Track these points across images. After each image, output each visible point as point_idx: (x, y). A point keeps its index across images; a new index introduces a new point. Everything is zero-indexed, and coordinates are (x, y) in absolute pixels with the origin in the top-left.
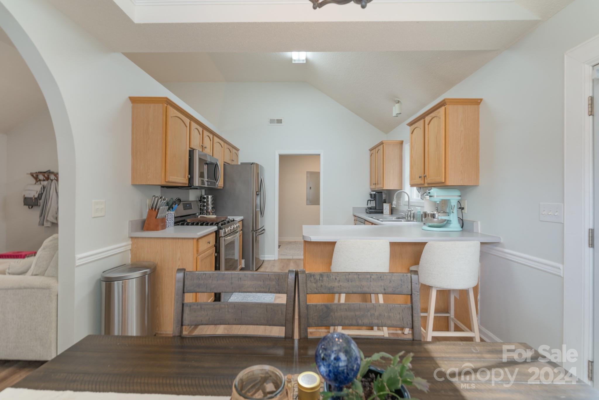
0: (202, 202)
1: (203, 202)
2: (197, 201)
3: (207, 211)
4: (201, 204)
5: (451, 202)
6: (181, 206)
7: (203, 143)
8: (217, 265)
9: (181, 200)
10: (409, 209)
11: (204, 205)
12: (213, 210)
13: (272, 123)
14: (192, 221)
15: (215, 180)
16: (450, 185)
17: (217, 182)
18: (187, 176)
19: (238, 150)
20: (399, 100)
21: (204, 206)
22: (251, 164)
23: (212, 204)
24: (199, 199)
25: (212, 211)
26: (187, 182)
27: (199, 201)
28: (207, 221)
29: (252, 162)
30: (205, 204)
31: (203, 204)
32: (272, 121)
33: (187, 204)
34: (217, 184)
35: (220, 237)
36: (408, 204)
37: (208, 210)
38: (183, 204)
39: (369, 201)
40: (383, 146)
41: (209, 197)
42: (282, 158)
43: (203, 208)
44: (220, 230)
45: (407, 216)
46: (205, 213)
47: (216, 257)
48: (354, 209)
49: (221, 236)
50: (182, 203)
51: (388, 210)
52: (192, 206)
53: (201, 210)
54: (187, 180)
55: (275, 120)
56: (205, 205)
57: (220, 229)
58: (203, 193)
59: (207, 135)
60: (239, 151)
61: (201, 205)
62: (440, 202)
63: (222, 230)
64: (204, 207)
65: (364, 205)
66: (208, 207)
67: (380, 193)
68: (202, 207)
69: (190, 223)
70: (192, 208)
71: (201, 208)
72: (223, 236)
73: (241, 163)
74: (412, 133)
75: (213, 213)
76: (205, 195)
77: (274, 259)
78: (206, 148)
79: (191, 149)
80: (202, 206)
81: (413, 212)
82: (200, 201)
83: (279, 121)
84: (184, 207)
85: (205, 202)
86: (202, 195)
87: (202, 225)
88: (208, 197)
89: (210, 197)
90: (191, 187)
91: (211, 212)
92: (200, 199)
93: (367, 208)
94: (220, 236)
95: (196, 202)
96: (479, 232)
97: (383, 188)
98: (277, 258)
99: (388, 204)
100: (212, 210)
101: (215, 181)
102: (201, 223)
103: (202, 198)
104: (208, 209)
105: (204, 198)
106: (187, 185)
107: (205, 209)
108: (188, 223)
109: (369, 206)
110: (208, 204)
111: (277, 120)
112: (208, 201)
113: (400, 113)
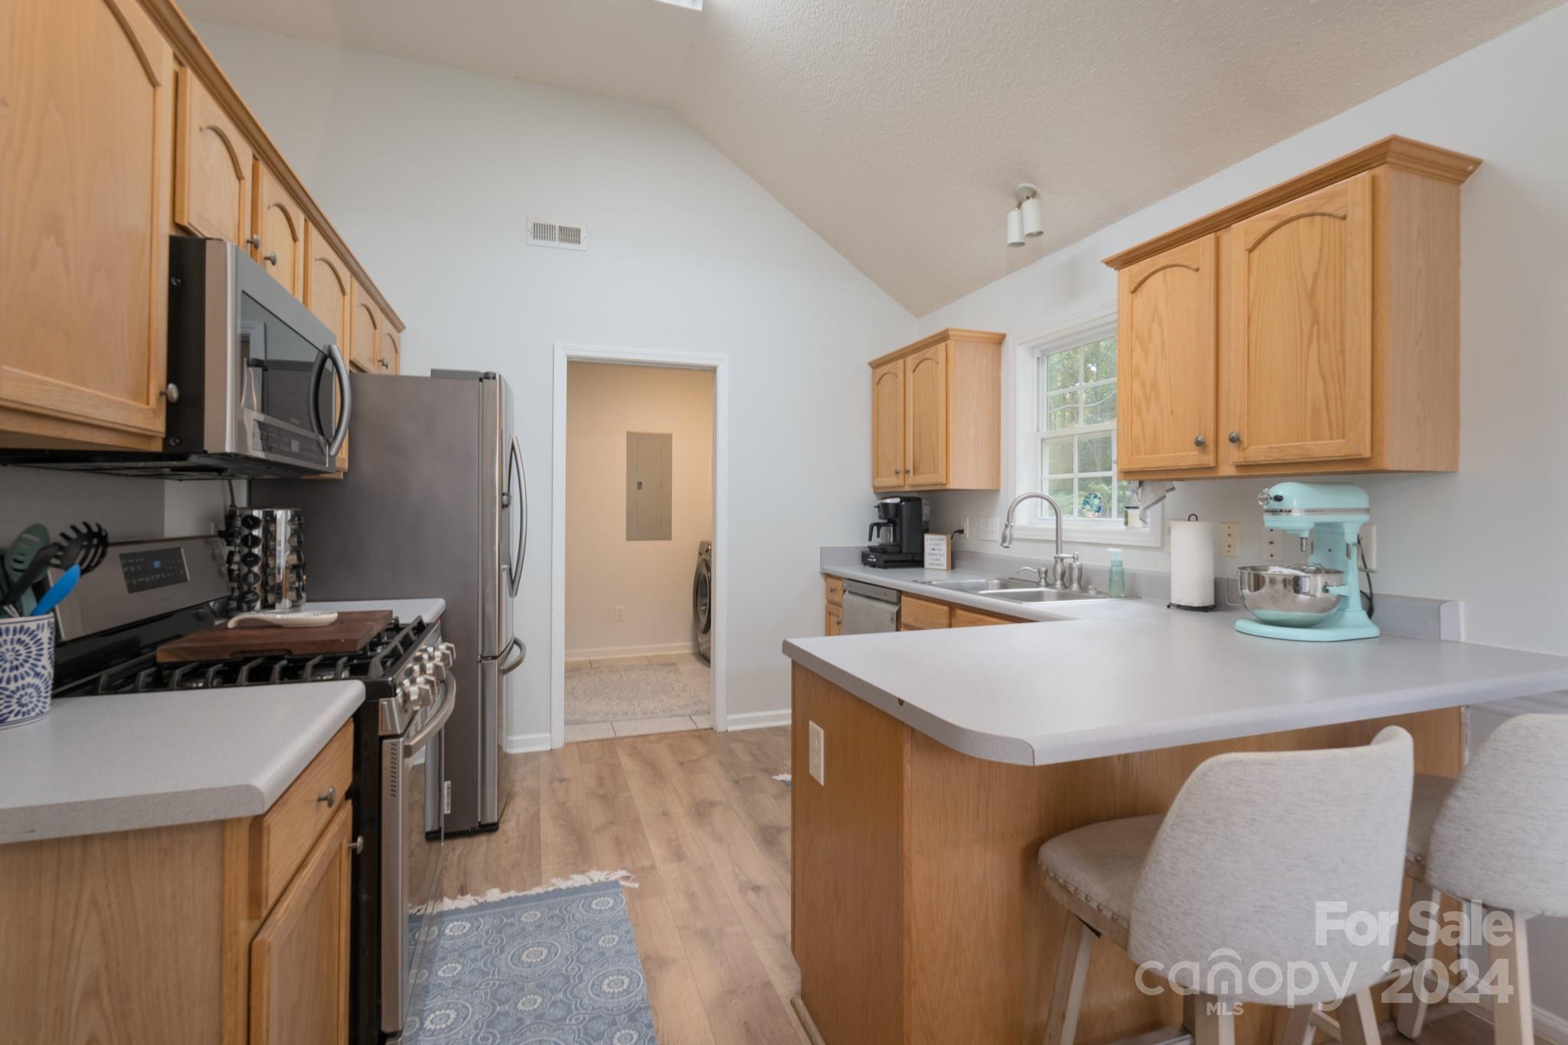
0: (238, 541)
1: (245, 541)
2: (205, 538)
3: (265, 584)
4: (232, 548)
5: (1346, 532)
6: (111, 572)
7: (254, 228)
8: (364, 897)
9: (111, 540)
10: (1057, 553)
11: (251, 554)
12: (299, 578)
13: (543, 238)
14: (190, 658)
15: (321, 432)
16: (1390, 468)
17: (330, 445)
18: (154, 391)
19: (398, 326)
20: (1035, 187)
21: (249, 560)
22: (481, 380)
23: (295, 550)
24: (216, 524)
25: (293, 583)
26: (159, 425)
27: (221, 534)
28: (289, 652)
29: (483, 370)
30: (257, 551)
31: (246, 550)
32: (541, 231)
33: (151, 556)
34: (333, 453)
35: (383, 738)
36: (1055, 539)
37: (270, 579)
38: (123, 557)
39: (875, 528)
40: (946, 346)
41: (278, 517)
42: (580, 369)
43: (245, 569)
44: (384, 702)
45: (1043, 576)
46: (258, 591)
47: (356, 858)
48: (825, 552)
49: (389, 731)
50: (113, 552)
51: (940, 555)
52: (182, 565)
53: (231, 579)
54: (154, 411)
55: (552, 227)
56: (256, 557)
57: (378, 691)
58: (242, 501)
59: (278, 202)
60: (404, 332)
61: (231, 554)
62: (1311, 531)
63: (393, 699)
64: (250, 565)
65: (859, 539)
66: (271, 562)
67: (913, 501)
68: (235, 567)
69: (178, 674)
70: (185, 580)
71: (230, 571)
72: (399, 732)
73: (433, 371)
74: (1134, 291)
75: (297, 589)
76: (252, 505)
77: (548, 748)
78: (274, 263)
79: (180, 234)
80: (237, 558)
81: (1078, 563)
82: (227, 535)
83: (571, 235)
84: (128, 575)
85: (255, 541)
86: (233, 505)
87: (259, 676)
88: (271, 519)
89: (282, 515)
90: (183, 457)
91: (291, 589)
92: (223, 528)
93: (868, 550)
94: (381, 733)
95: (201, 541)
96: (1463, 639)
97: (945, 484)
98: (559, 744)
99: (945, 537)
100: (294, 576)
101: (321, 438)
102: (253, 663)
103: (238, 522)
104: (274, 575)
105: (254, 522)
106: (157, 447)
107: (255, 575)
108: (161, 667)
109: (876, 542)
110: (270, 551)
111: (561, 228)
112: (270, 535)
113: (1040, 233)
